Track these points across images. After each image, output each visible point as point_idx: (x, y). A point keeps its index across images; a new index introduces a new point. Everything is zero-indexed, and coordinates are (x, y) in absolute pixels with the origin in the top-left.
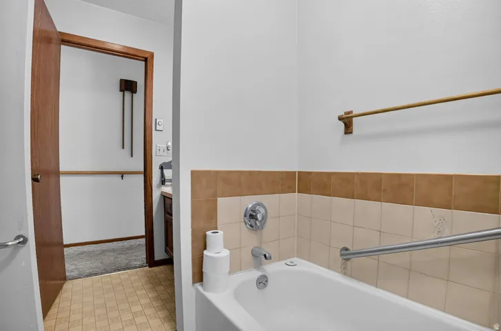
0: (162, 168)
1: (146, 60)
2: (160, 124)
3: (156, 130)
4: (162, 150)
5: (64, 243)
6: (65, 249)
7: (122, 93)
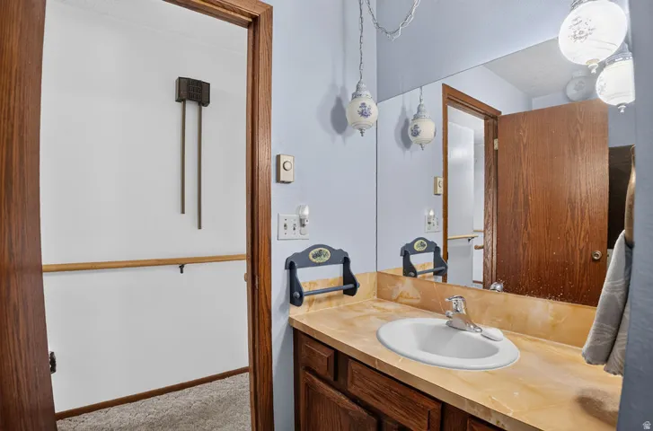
0: (291, 267)
1: (253, 24)
2: (287, 166)
3: (278, 180)
4: (290, 227)
5: (57, 411)
6: (60, 424)
7: (180, 105)
